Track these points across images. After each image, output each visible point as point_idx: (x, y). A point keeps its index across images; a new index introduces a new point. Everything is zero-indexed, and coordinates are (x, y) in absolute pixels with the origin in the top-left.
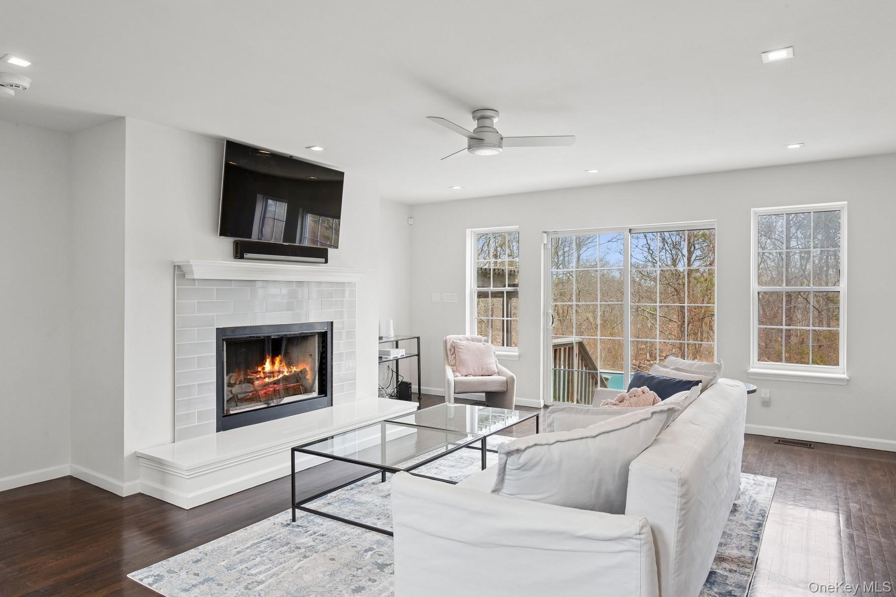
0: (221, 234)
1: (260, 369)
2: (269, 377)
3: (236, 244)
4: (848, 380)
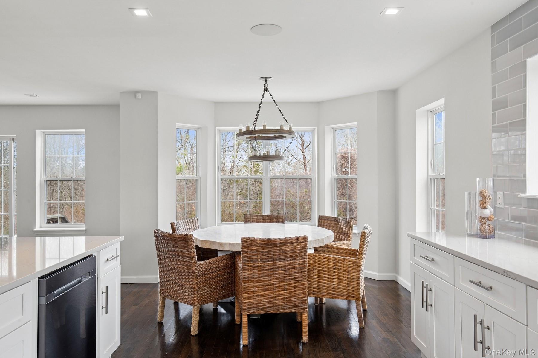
4: (86, 230)
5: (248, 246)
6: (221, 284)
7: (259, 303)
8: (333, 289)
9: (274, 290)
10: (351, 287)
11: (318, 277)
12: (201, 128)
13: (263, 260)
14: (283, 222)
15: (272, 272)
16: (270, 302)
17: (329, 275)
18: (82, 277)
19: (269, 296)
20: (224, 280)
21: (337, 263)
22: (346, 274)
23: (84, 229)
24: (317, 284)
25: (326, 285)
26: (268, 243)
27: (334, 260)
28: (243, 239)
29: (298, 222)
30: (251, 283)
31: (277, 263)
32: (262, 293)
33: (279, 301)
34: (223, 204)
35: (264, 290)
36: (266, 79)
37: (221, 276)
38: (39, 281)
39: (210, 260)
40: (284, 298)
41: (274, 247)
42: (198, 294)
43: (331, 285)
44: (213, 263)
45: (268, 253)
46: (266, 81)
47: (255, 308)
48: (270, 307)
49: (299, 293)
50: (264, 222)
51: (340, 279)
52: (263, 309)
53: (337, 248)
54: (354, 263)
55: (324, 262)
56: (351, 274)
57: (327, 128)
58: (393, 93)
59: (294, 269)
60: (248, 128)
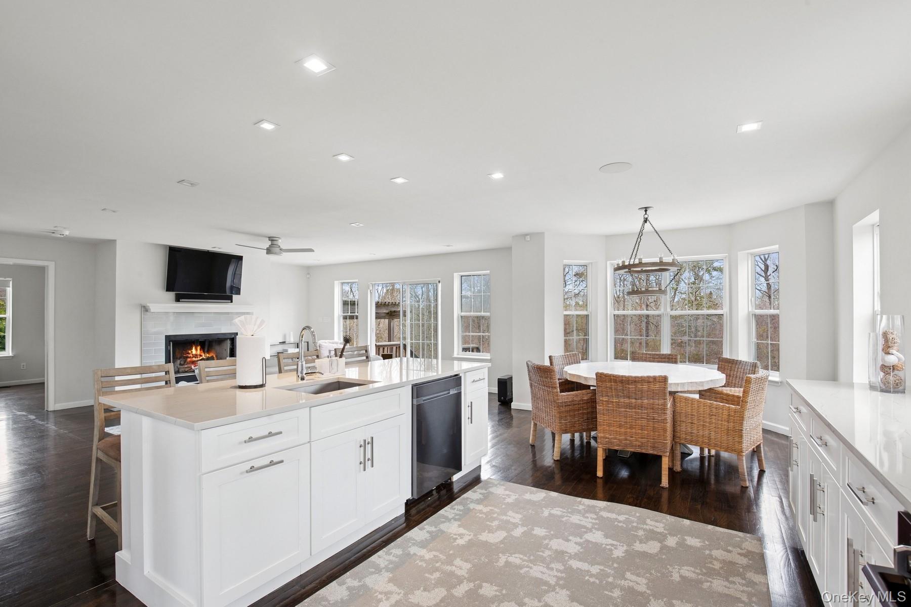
0: (167, 291)
1: (190, 352)
2: (195, 357)
3: (176, 295)
4: (491, 359)
5: (601, 381)
6: (585, 417)
7: (615, 438)
8: (709, 438)
9: (630, 428)
10: (730, 438)
11: (692, 423)
12: (592, 263)
13: (618, 396)
14: (676, 362)
15: (628, 410)
16: (626, 439)
17: (704, 421)
18: (449, 390)
19: (626, 433)
20: (588, 413)
21: (714, 410)
22: (726, 423)
23: (489, 358)
24: (690, 430)
25: (701, 433)
26: (622, 380)
27: (711, 406)
28: (597, 374)
29: (705, 364)
30: (606, 418)
31: (633, 401)
32: (618, 429)
33: (636, 440)
34: (616, 341)
35: (620, 426)
36: (646, 209)
37: (585, 409)
38: (412, 388)
39: (574, 392)
40: (642, 438)
41: (629, 384)
42: (561, 423)
43: (707, 433)
44: (577, 396)
45: (623, 390)
46: (646, 211)
47: (610, 443)
48: (626, 445)
49: (659, 435)
50: (654, 362)
51: (718, 428)
52: (619, 445)
53: (728, 395)
54: (735, 412)
55: (699, 407)
56: (731, 424)
57: (742, 255)
58: (830, 205)
59: (653, 409)
60: (624, 262)
